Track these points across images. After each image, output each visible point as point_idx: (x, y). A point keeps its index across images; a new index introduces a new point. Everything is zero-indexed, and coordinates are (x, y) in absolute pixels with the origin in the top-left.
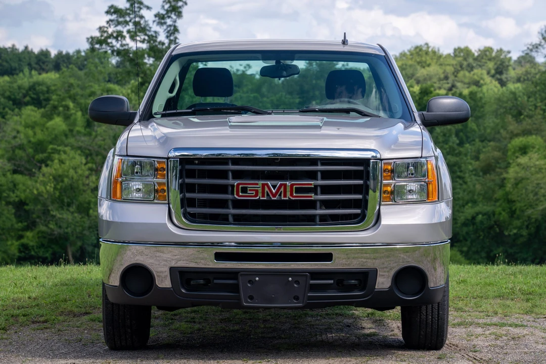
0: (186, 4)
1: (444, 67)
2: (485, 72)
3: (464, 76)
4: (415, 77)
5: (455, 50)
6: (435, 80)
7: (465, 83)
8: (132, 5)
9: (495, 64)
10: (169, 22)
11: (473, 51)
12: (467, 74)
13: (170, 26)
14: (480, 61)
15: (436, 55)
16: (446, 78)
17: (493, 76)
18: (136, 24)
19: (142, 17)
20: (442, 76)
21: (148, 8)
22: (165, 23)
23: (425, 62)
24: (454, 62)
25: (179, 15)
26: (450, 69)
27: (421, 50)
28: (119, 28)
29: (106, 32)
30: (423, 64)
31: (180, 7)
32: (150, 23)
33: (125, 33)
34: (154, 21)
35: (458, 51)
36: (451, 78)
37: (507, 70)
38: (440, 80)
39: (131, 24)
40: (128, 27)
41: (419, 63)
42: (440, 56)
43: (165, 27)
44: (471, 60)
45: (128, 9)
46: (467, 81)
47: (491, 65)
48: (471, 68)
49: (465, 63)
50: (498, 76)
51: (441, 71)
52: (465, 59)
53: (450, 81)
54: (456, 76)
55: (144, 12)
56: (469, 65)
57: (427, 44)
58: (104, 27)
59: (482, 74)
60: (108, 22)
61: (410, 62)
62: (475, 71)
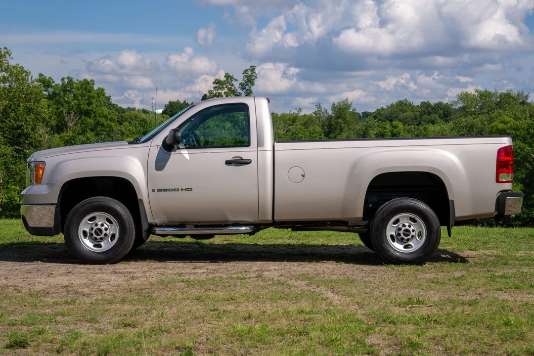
0: (256, 78)
1: (414, 113)
2: (437, 116)
3: (426, 118)
4: (398, 118)
5: (422, 103)
6: (409, 120)
7: (426, 122)
8: (227, 79)
9: (444, 111)
10: (247, 87)
11: (432, 104)
12: (427, 116)
13: (248, 89)
14: (435, 110)
15: (411, 106)
16: (416, 119)
17: (442, 118)
18: (229, 89)
19: (232, 85)
20: (413, 118)
21: (236, 80)
22: (245, 88)
23: (404, 110)
24: (421, 110)
25: (253, 84)
26: (418, 114)
27: (402, 103)
28: (220, 91)
29: (213, 93)
30: (403, 111)
31: (253, 79)
32: (237, 88)
33: (223, 94)
34: (239, 87)
35: (423, 104)
36: (419, 119)
37: (450, 115)
38: (412, 120)
39: (226, 89)
40: (224, 91)
41: (401, 110)
42: (413, 107)
43: (245, 90)
44: (430, 109)
45: (225, 81)
46: (427, 120)
47: (441, 112)
48: (429, 113)
49: (427, 111)
50: (445, 118)
51: (413, 115)
52: (426, 108)
53: (418, 120)
54: (421, 118)
55: (234, 82)
56: (428, 112)
57: (406, 100)
58: (211, 91)
59: (436, 117)
60: (214, 88)
61: (396, 110)
62: (432, 115)
